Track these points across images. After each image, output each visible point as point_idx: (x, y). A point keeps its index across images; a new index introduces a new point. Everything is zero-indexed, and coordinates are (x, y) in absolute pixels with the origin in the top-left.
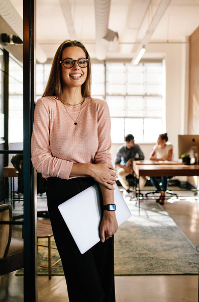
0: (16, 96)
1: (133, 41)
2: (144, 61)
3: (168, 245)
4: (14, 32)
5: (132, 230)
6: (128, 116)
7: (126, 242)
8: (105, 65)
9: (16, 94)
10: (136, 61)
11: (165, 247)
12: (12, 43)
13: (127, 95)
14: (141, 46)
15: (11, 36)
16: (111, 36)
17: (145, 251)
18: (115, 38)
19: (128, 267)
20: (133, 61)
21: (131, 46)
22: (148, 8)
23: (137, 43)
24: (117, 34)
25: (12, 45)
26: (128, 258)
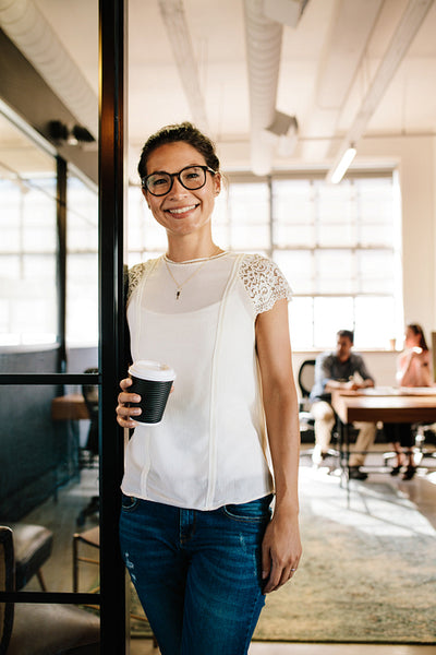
0: (90, 256)
1: (330, 134)
2: (353, 175)
3: (414, 576)
5: (334, 541)
6: (322, 291)
7: (322, 567)
8: (270, 185)
10: (337, 175)
11: (409, 581)
12: (73, 141)
13: (318, 247)
14: (346, 143)
15: (71, 126)
16: (282, 124)
17: (363, 589)
18: (292, 130)
19: (327, 623)
20: (329, 176)
21: (326, 145)
22: (365, 51)
23: (338, 137)
24: (294, 121)
25: (73, 146)
26: (327, 603)
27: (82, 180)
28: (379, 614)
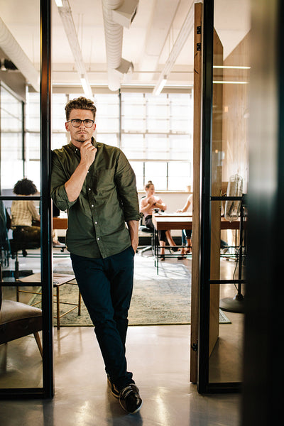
0: (11, 134)
1: (153, 69)
2: (167, 90)
3: (184, 301)
4: (6, 55)
5: (148, 288)
6: (148, 158)
8: (120, 95)
9: (10, 132)
10: (158, 91)
11: (180, 303)
12: (4, 69)
13: (147, 132)
14: (162, 76)
15: (3, 61)
16: (124, 66)
17: (158, 307)
18: (130, 69)
20: (154, 90)
21: (151, 75)
22: (172, 25)
23: (157, 72)
24: (132, 64)
25: (4, 71)
26: (141, 312)
27: (11, 94)
28: (165, 315)
